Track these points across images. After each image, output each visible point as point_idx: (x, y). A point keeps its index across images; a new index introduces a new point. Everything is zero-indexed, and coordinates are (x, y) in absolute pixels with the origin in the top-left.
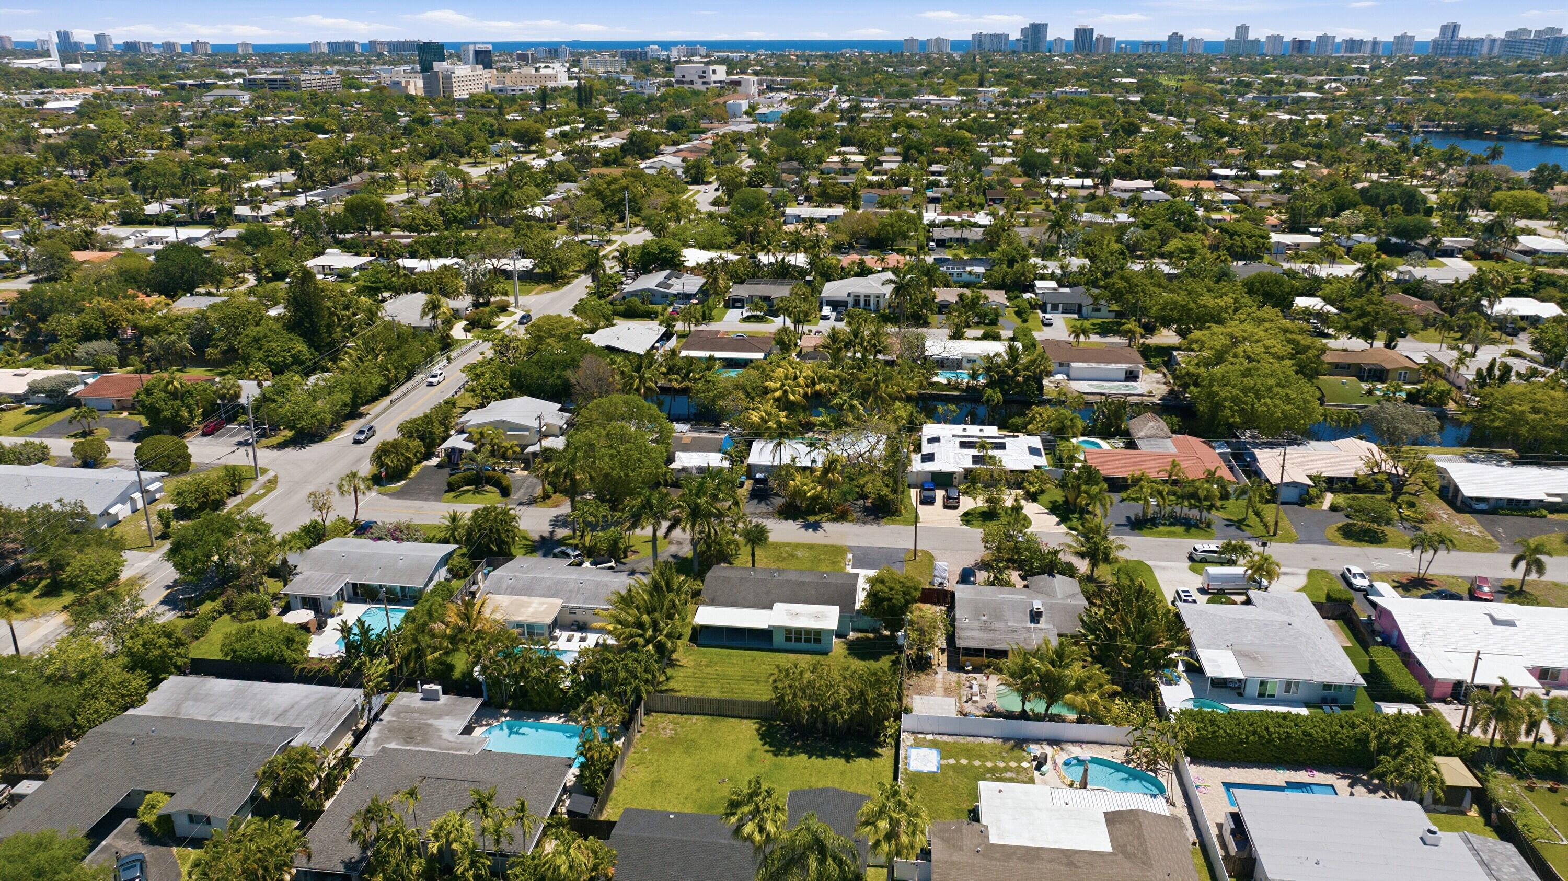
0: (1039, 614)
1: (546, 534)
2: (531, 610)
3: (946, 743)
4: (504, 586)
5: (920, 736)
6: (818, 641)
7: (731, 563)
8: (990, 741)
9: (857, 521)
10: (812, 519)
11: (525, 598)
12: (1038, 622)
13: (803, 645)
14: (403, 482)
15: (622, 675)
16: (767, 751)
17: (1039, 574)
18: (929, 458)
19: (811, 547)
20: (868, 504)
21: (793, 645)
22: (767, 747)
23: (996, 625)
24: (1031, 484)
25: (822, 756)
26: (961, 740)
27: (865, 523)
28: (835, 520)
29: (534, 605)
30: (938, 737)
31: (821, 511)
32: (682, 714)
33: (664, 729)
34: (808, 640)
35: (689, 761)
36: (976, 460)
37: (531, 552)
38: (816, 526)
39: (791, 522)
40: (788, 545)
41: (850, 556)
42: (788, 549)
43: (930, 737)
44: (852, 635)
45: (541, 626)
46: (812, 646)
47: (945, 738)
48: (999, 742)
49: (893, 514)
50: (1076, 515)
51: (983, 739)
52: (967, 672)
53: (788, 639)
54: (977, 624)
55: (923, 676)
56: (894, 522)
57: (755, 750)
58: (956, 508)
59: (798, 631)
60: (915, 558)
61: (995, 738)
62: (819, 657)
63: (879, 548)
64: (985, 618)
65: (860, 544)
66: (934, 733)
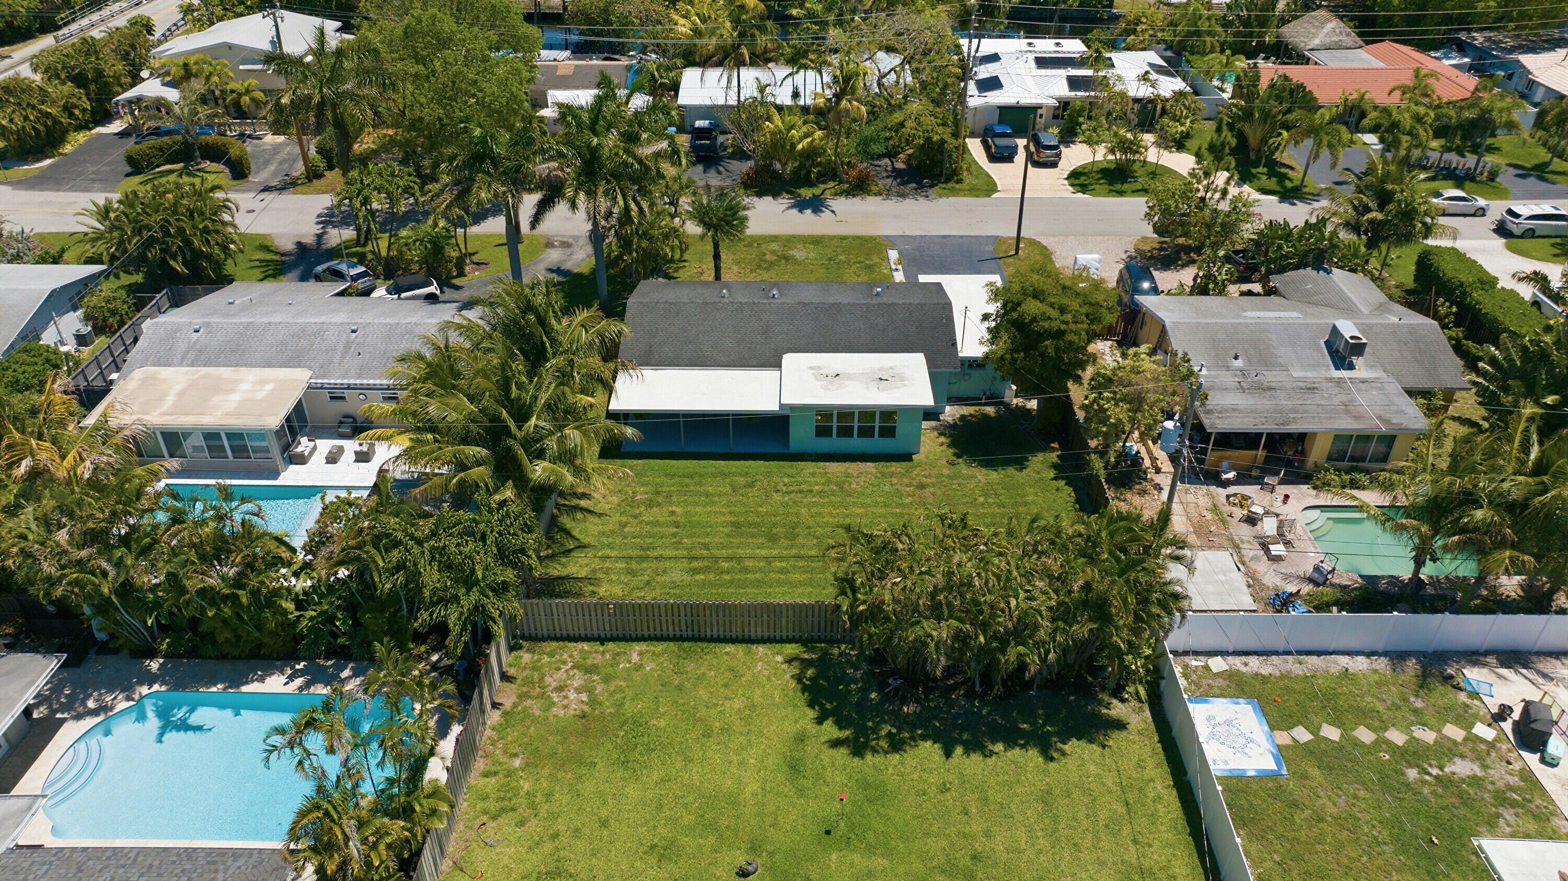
0: (1358, 349)
1: (309, 240)
2: (236, 397)
3: (1265, 679)
4: (181, 346)
5: (1194, 662)
6: (889, 432)
7: (668, 277)
8: (1360, 664)
9: (886, 193)
10: (806, 193)
11: (225, 372)
12: (1351, 367)
13: (856, 443)
14: (48, 162)
15: (431, 577)
16: (835, 744)
17: (1297, 267)
18: (993, 84)
19: (817, 241)
20: (900, 165)
21: (834, 443)
22: (830, 729)
23: (1270, 377)
25: (975, 746)
26: (1290, 664)
27: (902, 195)
28: (848, 193)
29: (244, 387)
30: (1237, 662)
31: (823, 177)
32: (602, 640)
33: (560, 689)
34: (866, 432)
36: (1074, 83)
37: (274, 276)
38: (816, 205)
39: (769, 199)
40: (775, 238)
41: (893, 255)
42: (774, 246)
43: (1217, 664)
44: (951, 413)
45: (260, 434)
46: (876, 444)
47: (1255, 663)
48: (1382, 664)
49: (948, 181)
50: (1261, 169)
51: (1344, 660)
52: (1225, 484)
53: (823, 431)
54: (1229, 379)
56: (954, 192)
57: (801, 739)
58: (1054, 165)
59: (846, 412)
60: (1017, 253)
61: (1369, 654)
62: (895, 467)
63: (944, 237)
64: (1239, 363)
65: (908, 233)
66: (1223, 653)
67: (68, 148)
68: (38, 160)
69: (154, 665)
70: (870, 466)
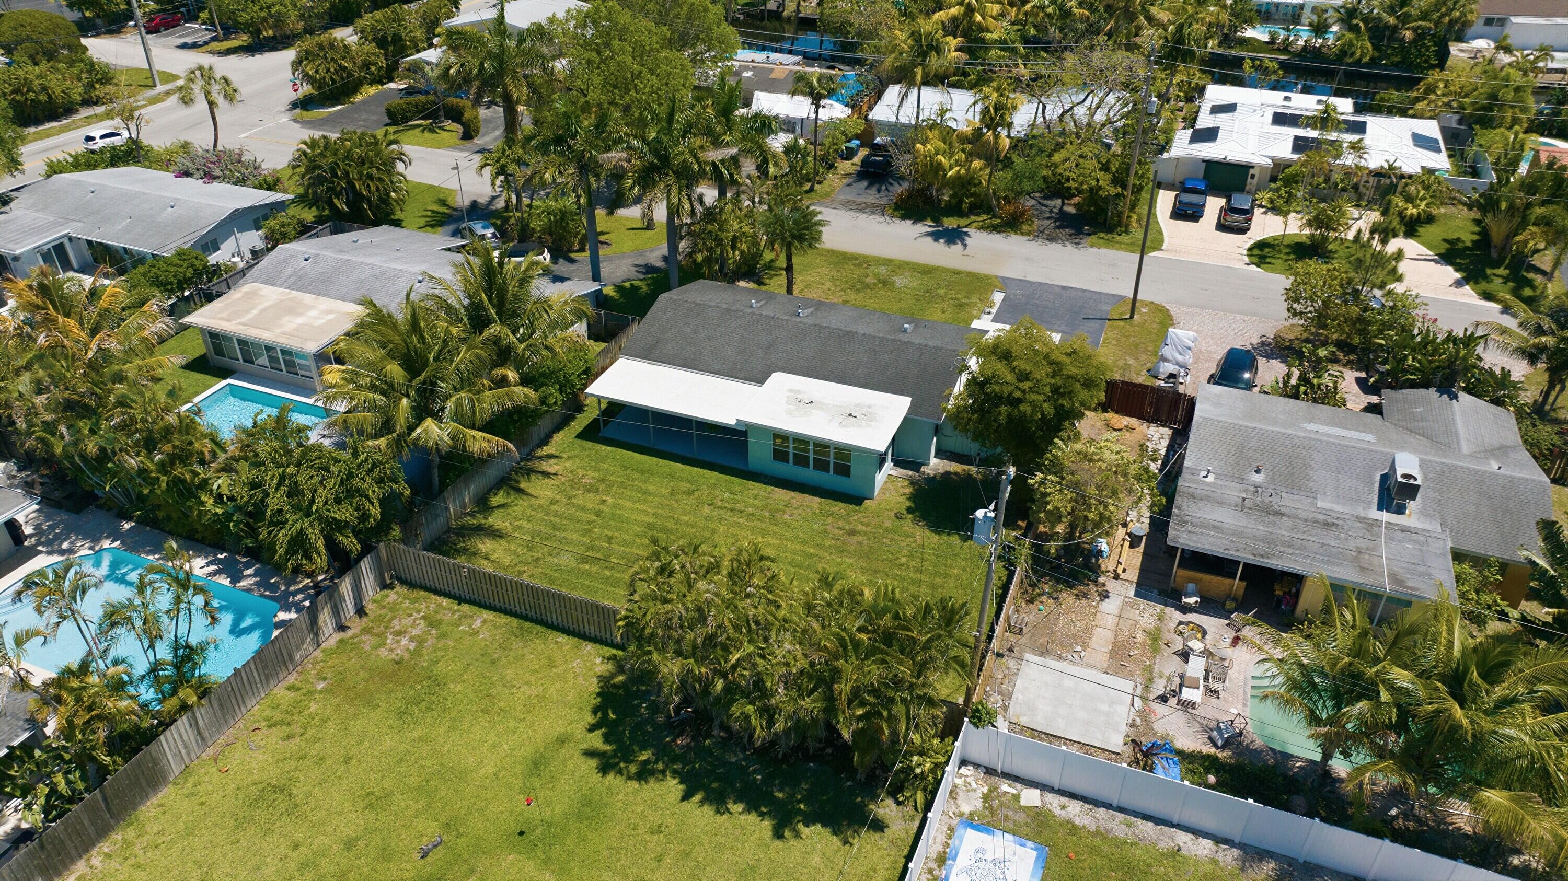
0: (1409, 490)
1: (483, 200)
2: (300, 320)
3: (1072, 829)
4: (289, 270)
5: (1006, 787)
6: (843, 470)
7: (760, 283)
8: (1206, 846)
9: (1039, 234)
10: (950, 223)
11: (308, 298)
12: (1400, 510)
13: (809, 474)
14: (339, 107)
16: (590, 753)
17: (1413, 385)
18: (1210, 135)
19: (927, 271)
20: (1071, 210)
21: (788, 470)
22: (596, 740)
23: (1287, 501)
24: (1409, 199)
25: (718, 801)
26: (1116, 824)
27: (1051, 239)
28: (995, 229)
29: (313, 313)
30: (1054, 802)
31: (975, 209)
32: (460, 600)
33: (399, 633)
34: (821, 465)
35: (388, 742)
36: (1300, 145)
37: (432, 226)
38: (954, 237)
39: (909, 222)
40: (887, 262)
41: (998, 297)
42: (882, 270)
43: (1031, 797)
44: (935, 465)
45: (303, 356)
46: (830, 479)
47: (1075, 811)
48: (1229, 856)
49: (1110, 230)
50: (1502, 271)
51: (1183, 838)
52: (1185, 609)
53: (780, 455)
54: (1234, 492)
55: (1068, 598)
56: (1110, 244)
57: (562, 741)
58: (1243, 231)
59: (802, 441)
60: (1132, 317)
61: (1219, 840)
62: (840, 508)
63: (1064, 288)
64: (1258, 478)
65: (1029, 279)
66: (1045, 787)
67: (359, 98)
68: (333, 106)
69: (127, 526)
70: (815, 502)
